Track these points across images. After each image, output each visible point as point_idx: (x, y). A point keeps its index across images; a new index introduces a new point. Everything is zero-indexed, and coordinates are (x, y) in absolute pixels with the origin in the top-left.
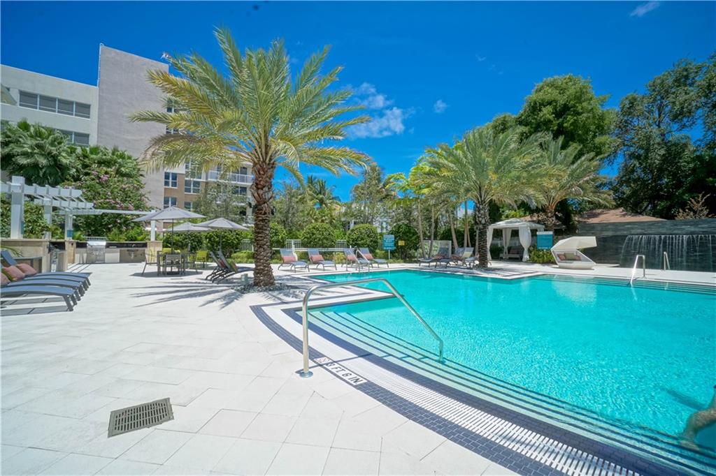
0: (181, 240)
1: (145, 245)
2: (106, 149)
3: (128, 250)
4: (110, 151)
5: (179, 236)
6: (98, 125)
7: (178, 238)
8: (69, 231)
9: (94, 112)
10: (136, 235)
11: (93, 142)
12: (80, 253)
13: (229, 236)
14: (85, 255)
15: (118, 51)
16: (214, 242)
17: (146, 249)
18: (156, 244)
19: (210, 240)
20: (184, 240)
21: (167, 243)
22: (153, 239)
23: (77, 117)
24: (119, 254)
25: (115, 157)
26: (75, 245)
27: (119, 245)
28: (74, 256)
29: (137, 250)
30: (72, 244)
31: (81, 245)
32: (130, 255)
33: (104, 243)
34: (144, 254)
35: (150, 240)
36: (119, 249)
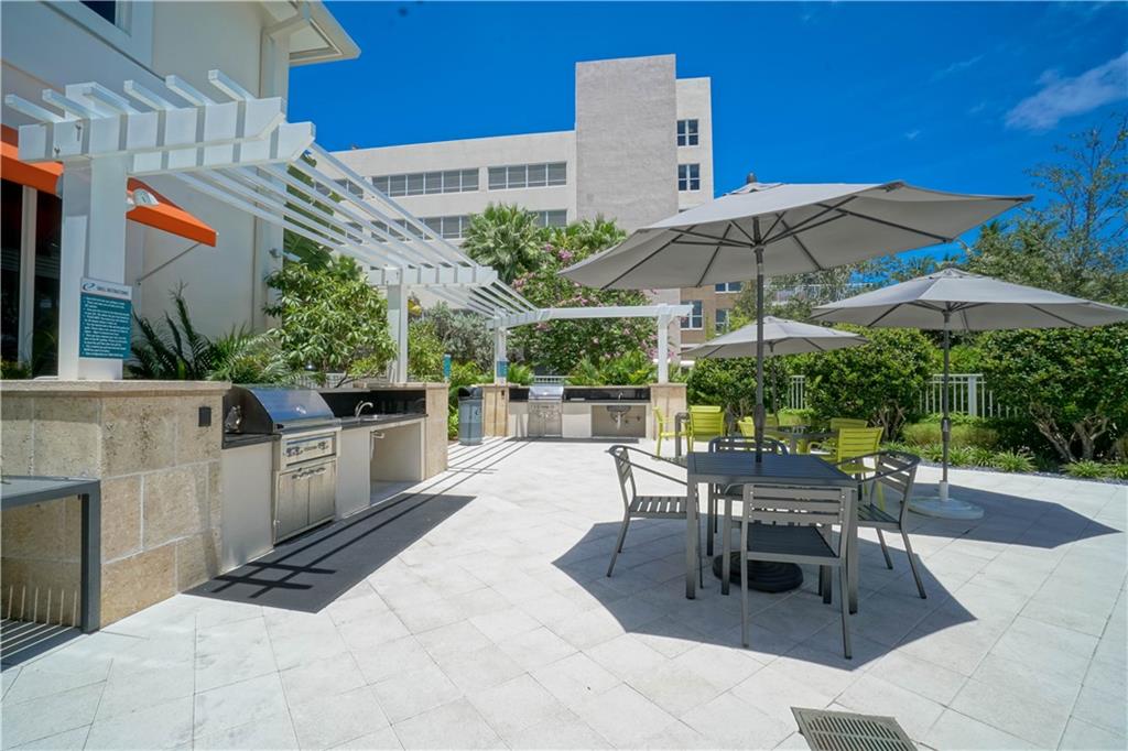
0: (732, 380)
1: (643, 395)
2: (586, 222)
3: (608, 407)
4: (593, 226)
5: (726, 368)
6: (578, 192)
7: (724, 375)
8: (501, 363)
9: (571, 172)
10: (627, 371)
11: (571, 219)
12: (516, 412)
13: (896, 364)
14: (526, 417)
15: (597, 62)
16: (842, 383)
17: (647, 405)
18: (671, 392)
19: (826, 379)
20: (740, 380)
21: (699, 390)
22: (663, 377)
23: (551, 187)
24: (589, 416)
25: (599, 232)
26: (507, 394)
27: (589, 395)
28: (506, 418)
29: (630, 407)
30: (503, 393)
31: (518, 395)
32: (614, 418)
33: (560, 390)
34: (641, 418)
35: (656, 381)
36: (589, 405)
